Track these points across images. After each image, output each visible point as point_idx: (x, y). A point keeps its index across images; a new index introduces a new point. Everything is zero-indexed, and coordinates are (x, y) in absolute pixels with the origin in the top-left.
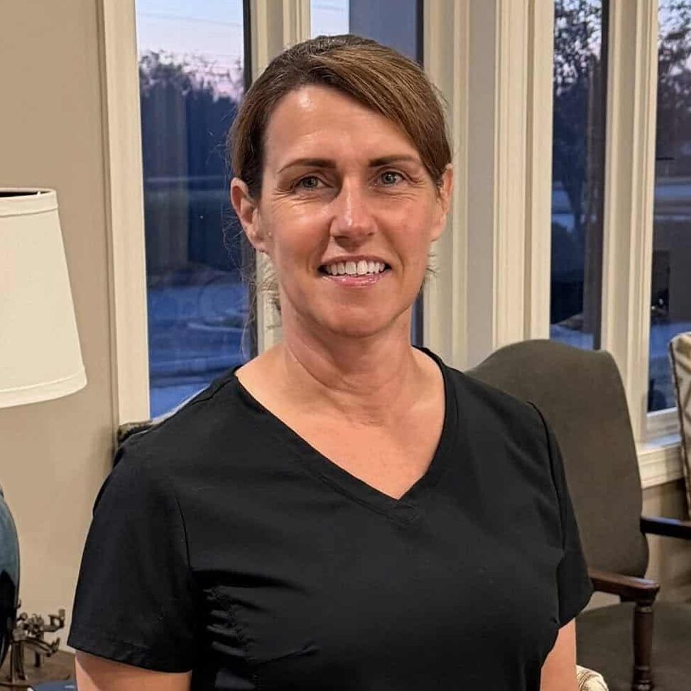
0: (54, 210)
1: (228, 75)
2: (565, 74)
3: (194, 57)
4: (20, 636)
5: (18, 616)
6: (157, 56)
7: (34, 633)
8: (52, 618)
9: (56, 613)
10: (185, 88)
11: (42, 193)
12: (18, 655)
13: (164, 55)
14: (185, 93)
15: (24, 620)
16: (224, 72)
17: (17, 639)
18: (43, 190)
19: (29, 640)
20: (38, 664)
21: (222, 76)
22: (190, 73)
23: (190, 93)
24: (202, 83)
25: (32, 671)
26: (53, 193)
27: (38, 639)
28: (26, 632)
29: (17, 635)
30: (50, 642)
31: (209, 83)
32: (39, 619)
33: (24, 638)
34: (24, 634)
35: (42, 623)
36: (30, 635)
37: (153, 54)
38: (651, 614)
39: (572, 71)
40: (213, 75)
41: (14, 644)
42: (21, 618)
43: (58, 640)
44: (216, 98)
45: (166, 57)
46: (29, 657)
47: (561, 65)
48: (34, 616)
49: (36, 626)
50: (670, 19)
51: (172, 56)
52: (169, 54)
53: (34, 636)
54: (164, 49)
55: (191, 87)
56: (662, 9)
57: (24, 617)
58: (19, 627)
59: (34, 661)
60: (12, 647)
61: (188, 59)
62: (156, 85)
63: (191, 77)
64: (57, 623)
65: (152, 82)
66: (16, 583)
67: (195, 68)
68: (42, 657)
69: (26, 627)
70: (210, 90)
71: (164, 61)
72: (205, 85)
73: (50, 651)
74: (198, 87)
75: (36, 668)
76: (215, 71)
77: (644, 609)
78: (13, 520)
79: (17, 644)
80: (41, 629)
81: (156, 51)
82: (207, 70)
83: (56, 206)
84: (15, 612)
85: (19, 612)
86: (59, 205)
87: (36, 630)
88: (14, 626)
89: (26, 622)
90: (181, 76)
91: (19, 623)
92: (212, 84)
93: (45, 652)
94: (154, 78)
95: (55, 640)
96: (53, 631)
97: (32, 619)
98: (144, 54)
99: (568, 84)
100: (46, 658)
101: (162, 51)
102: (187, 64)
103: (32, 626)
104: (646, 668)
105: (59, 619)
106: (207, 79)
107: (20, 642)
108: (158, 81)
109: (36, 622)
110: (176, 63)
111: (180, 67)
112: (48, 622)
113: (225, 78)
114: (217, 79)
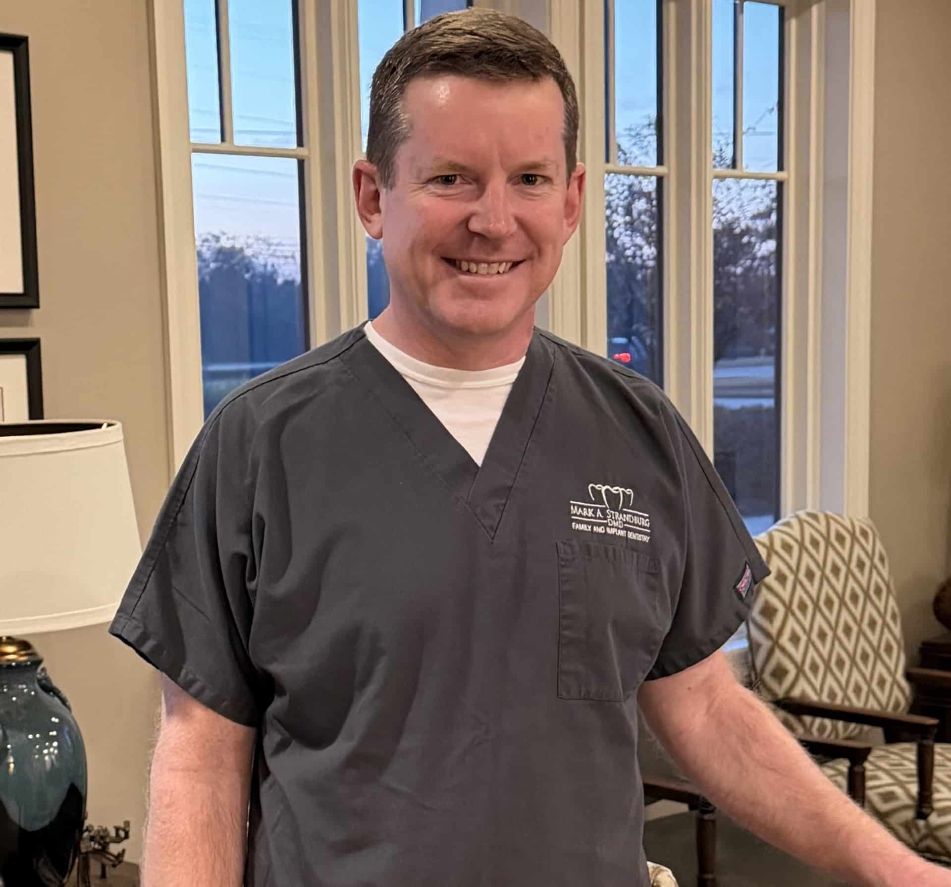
0: (120, 441)
2: (645, 257)
3: (258, 239)
4: (87, 847)
5: (85, 828)
6: (217, 239)
7: (100, 844)
8: (117, 829)
9: (122, 825)
10: (248, 271)
11: (109, 425)
12: (85, 867)
13: (225, 237)
14: (247, 276)
15: (90, 832)
16: (290, 254)
17: (83, 850)
18: (110, 421)
19: (95, 851)
20: (103, 875)
21: (286, 257)
22: (253, 256)
23: (253, 276)
24: (265, 266)
25: (98, 882)
26: (119, 425)
27: (103, 850)
28: (92, 843)
29: (84, 847)
30: (116, 853)
31: (273, 266)
32: (106, 830)
33: (91, 849)
34: (90, 846)
35: (108, 835)
36: (97, 846)
37: (214, 236)
38: (713, 822)
39: (652, 253)
40: (277, 257)
41: (81, 856)
42: (87, 830)
43: (124, 851)
44: (280, 281)
45: (228, 239)
46: (95, 868)
47: (641, 248)
48: (100, 828)
49: (102, 838)
50: (754, 198)
51: (233, 238)
52: (231, 236)
53: (100, 847)
54: (225, 231)
55: (254, 269)
56: (746, 189)
57: (90, 829)
58: (86, 838)
59: (99, 873)
60: (79, 860)
61: (250, 241)
62: (217, 269)
63: (254, 260)
64: (122, 834)
65: (213, 265)
66: (84, 794)
67: (258, 251)
68: (107, 868)
69: (92, 839)
70: (275, 272)
71: (225, 243)
72: (269, 268)
73: (117, 863)
74: (261, 269)
75: (103, 880)
76: (279, 253)
77: (707, 817)
78: (80, 734)
79: (84, 855)
80: (108, 840)
81: (217, 233)
82: (271, 252)
83: (122, 438)
84: (82, 823)
85: (87, 823)
86: (125, 436)
87: (102, 842)
88: (81, 838)
89: (92, 834)
90: (243, 258)
91: (86, 834)
92: (276, 267)
93: (111, 863)
94: (216, 261)
95: (120, 850)
96: (119, 842)
97: (99, 831)
98: (204, 237)
99: (647, 268)
100: (112, 869)
101: (224, 234)
102: (249, 246)
103: (98, 838)
104: (710, 876)
105: (124, 830)
106: (270, 261)
107: (87, 853)
108: (219, 264)
109: (102, 834)
110: (238, 246)
111: (241, 250)
112: (113, 833)
113: (290, 260)
114: (282, 261)
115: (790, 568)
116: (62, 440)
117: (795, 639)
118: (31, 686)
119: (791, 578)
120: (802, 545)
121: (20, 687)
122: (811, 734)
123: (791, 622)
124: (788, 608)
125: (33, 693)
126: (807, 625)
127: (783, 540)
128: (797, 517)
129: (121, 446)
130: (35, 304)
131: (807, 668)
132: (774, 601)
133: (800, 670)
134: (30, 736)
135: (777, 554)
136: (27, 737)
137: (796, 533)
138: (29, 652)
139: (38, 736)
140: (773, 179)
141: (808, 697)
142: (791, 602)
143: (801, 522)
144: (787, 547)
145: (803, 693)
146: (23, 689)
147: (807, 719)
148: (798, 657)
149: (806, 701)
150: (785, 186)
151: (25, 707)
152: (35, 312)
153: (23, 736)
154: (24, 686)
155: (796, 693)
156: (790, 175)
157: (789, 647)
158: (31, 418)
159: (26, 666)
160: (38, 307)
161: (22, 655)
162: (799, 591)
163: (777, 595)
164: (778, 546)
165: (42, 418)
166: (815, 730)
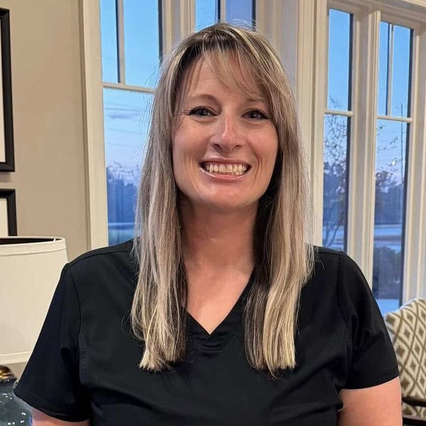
0: (64, 249)
1: (132, 172)
3: (115, 163)
11: (57, 240)
16: (130, 170)
18: (58, 238)
21: (129, 172)
24: (119, 176)
26: (63, 240)
40: (125, 172)
44: (126, 184)
55: (113, 178)
61: (112, 164)
70: (123, 179)
72: (121, 177)
74: (117, 178)
76: (125, 170)
82: (122, 169)
83: (65, 247)
86: (67, 246)
92: (124, 177)
106: (121, 174)
113: (131, 174)
114: (126, 174)
115: (411, 328)
116: (30, 247)
117: (413, 366)
118: (10, 394)
119: (412, 334)
120: (417, 316)
121: (3, 394)
122: (420, 416)
123: (412, 357)
124: (410, 350)
125: (11, 398)
126: (419, 358)
127: (408, 314)
128: (415, 301)
129: (65, 251)
130: (12, 169)
131: (419, 381)
132: (404, 346)
133: (415, 382)
134: (9, 424)
135: (405, 321)
136: (7, 424)
137: (415, 310)
138: (9, 373)
139: (14, 423)
140: (405, 121)
141: (420, 397)
142: (412, 346)
143: (417, 304)
144: (410, 318)
145: (417, 394)
146: (5, 396)
147: (418, 408)
148: (414, 375)
149: (418, 398)
150: (411, 126)
151: (6, 406)
152: (12, 173)
153: (5, 423)
154: (6, 394)
155: (413, 394)
156: (413, 119)
157: (410, 370)
158: (9, 235)
159: (7, 382)
160: (14, 171)
161: (5, 376)
162: (416, 341)
163: (405, 343)
164: (405, 317)
165: (16, 235)
166: (422, 414)
